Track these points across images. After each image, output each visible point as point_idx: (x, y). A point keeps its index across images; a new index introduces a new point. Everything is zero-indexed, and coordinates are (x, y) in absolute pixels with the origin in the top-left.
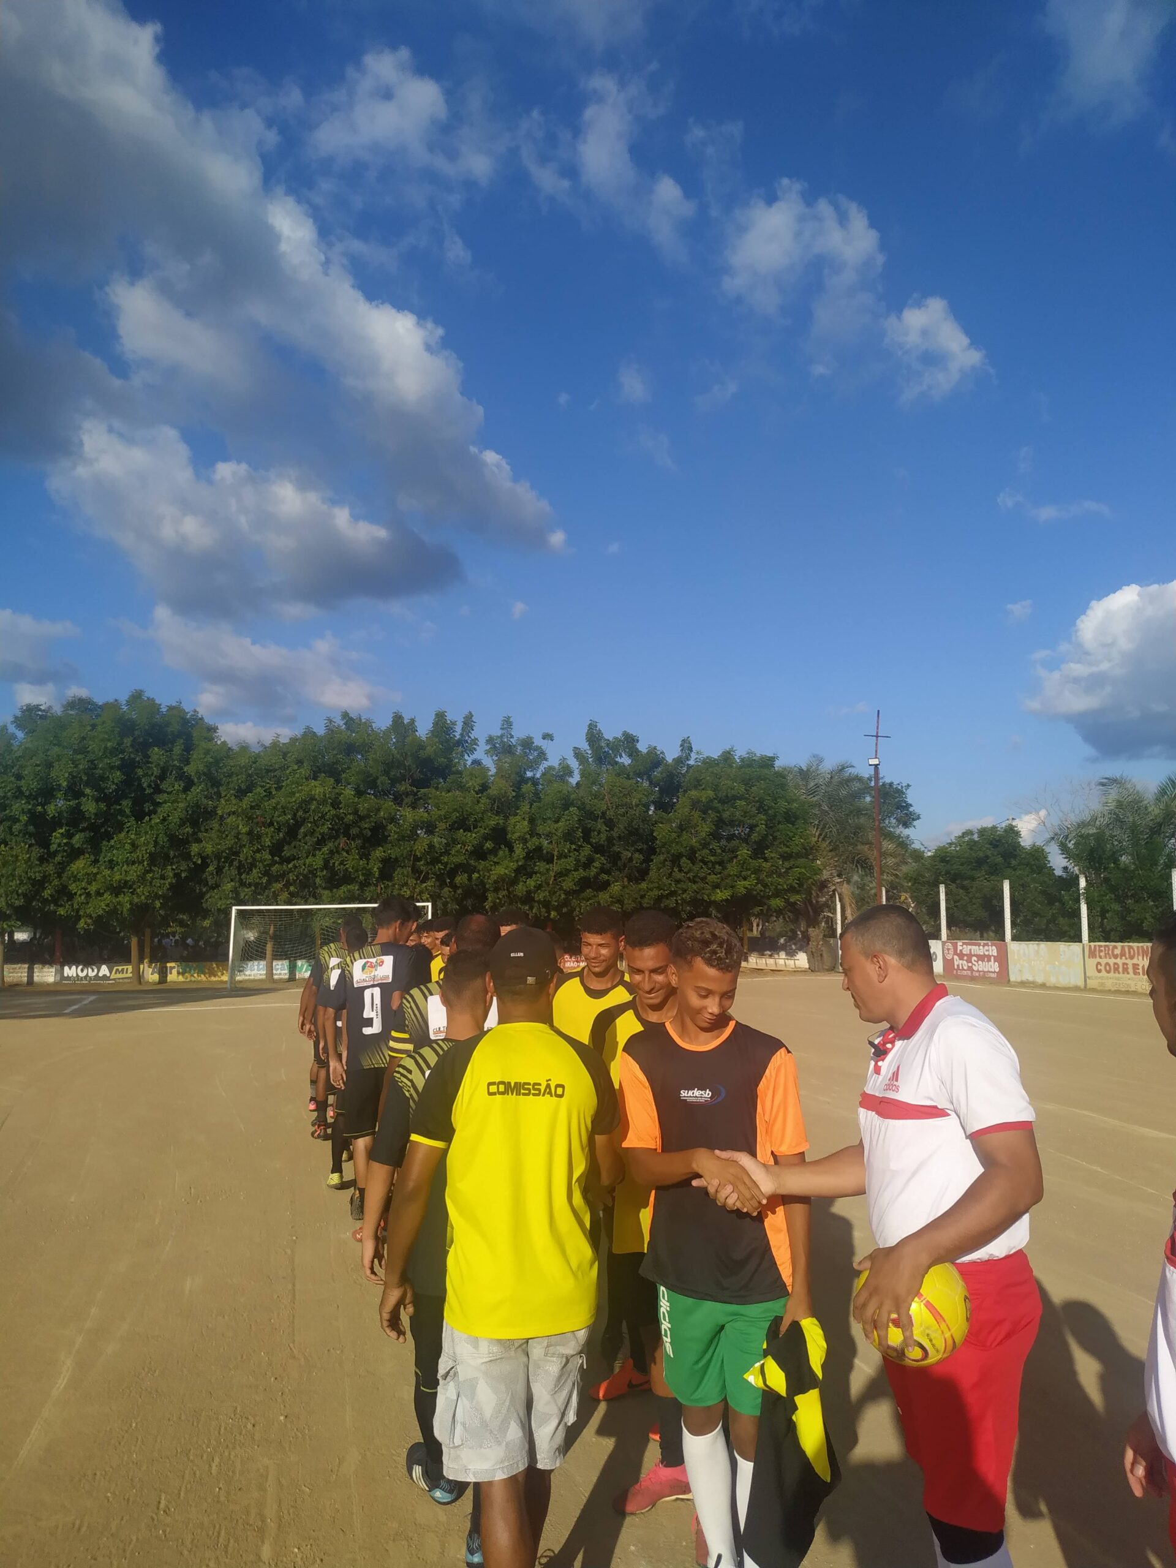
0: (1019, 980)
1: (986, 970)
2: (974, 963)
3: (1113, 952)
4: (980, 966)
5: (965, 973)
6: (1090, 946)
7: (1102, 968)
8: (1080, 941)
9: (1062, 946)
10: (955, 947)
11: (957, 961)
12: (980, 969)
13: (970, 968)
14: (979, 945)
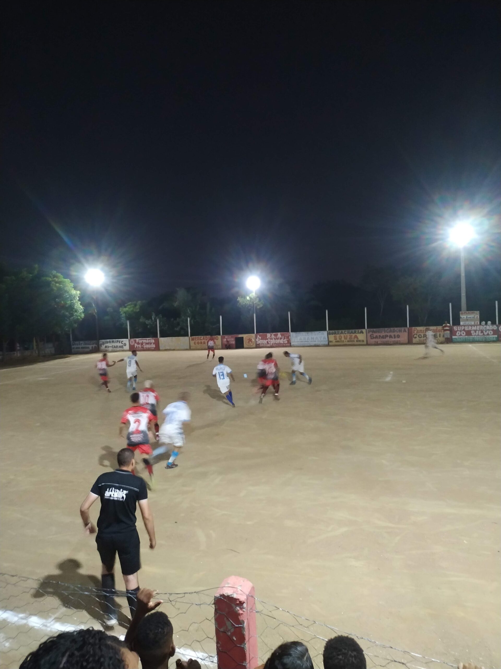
0: (164, 349)
1: (150, 347)
2: (144, 344)
3: (200, 339)
4: (148, 346)
5: (140, 349)
6: (192, 338)
7: (196, 343)
8: (188, 336)
9: (181, 338)
10: (135, 341)
11: (136, 345)
12: (147, 347)
13: (143, 347)
14: (146, 340)
